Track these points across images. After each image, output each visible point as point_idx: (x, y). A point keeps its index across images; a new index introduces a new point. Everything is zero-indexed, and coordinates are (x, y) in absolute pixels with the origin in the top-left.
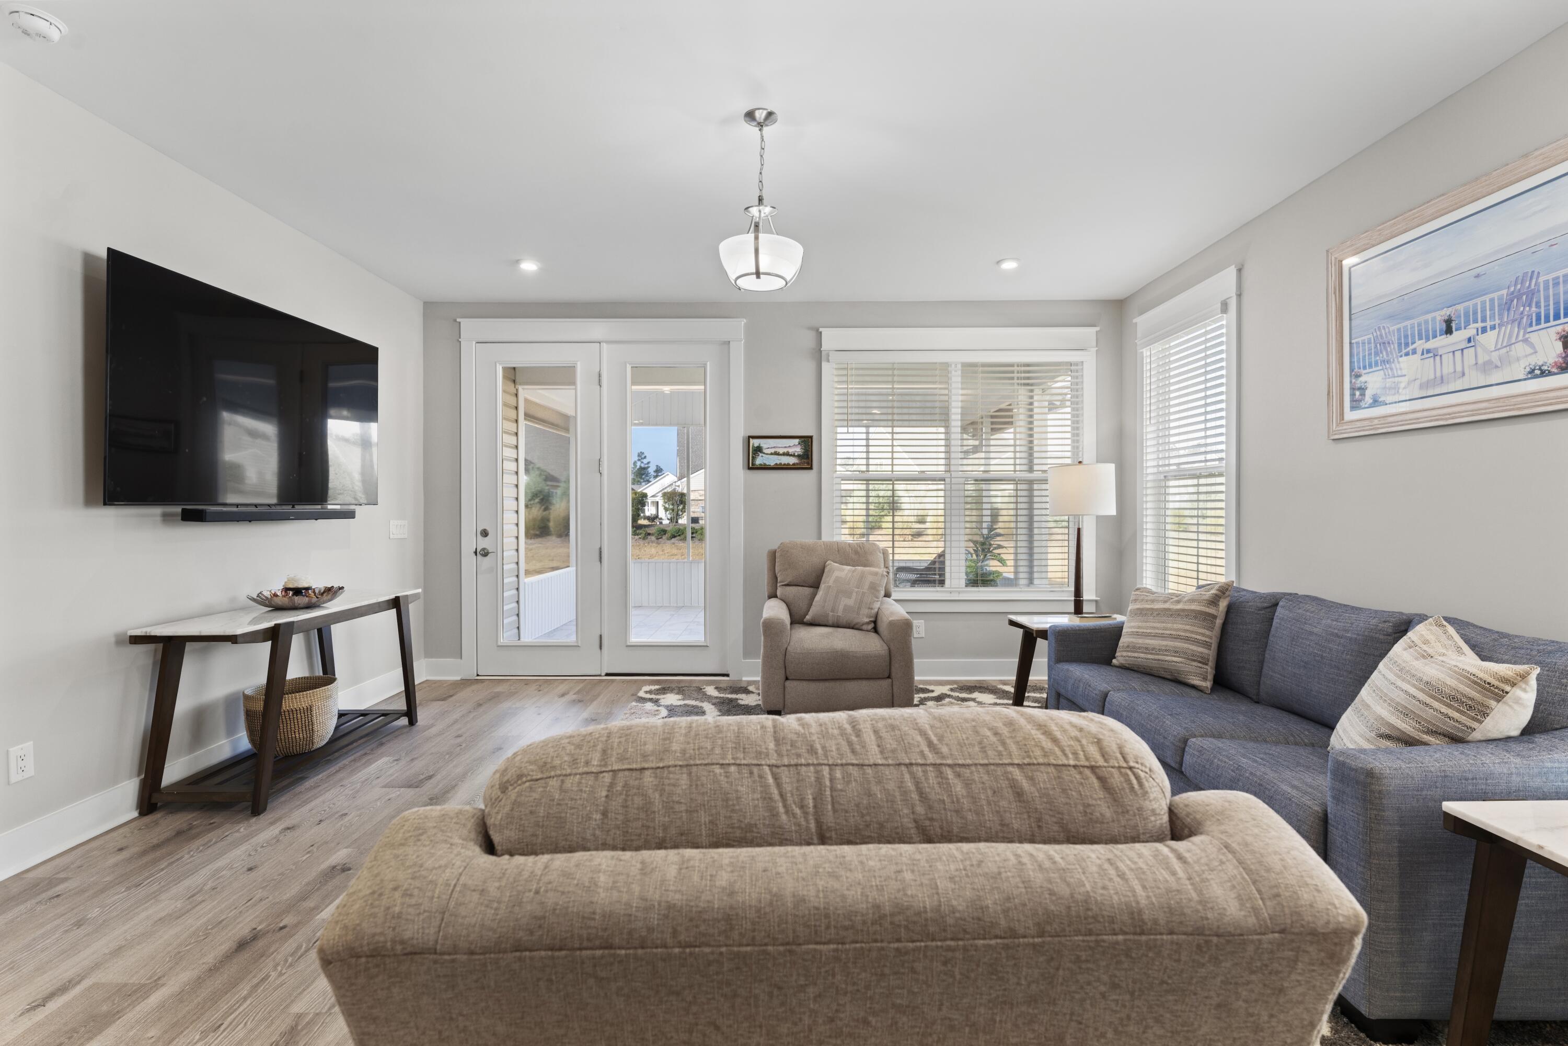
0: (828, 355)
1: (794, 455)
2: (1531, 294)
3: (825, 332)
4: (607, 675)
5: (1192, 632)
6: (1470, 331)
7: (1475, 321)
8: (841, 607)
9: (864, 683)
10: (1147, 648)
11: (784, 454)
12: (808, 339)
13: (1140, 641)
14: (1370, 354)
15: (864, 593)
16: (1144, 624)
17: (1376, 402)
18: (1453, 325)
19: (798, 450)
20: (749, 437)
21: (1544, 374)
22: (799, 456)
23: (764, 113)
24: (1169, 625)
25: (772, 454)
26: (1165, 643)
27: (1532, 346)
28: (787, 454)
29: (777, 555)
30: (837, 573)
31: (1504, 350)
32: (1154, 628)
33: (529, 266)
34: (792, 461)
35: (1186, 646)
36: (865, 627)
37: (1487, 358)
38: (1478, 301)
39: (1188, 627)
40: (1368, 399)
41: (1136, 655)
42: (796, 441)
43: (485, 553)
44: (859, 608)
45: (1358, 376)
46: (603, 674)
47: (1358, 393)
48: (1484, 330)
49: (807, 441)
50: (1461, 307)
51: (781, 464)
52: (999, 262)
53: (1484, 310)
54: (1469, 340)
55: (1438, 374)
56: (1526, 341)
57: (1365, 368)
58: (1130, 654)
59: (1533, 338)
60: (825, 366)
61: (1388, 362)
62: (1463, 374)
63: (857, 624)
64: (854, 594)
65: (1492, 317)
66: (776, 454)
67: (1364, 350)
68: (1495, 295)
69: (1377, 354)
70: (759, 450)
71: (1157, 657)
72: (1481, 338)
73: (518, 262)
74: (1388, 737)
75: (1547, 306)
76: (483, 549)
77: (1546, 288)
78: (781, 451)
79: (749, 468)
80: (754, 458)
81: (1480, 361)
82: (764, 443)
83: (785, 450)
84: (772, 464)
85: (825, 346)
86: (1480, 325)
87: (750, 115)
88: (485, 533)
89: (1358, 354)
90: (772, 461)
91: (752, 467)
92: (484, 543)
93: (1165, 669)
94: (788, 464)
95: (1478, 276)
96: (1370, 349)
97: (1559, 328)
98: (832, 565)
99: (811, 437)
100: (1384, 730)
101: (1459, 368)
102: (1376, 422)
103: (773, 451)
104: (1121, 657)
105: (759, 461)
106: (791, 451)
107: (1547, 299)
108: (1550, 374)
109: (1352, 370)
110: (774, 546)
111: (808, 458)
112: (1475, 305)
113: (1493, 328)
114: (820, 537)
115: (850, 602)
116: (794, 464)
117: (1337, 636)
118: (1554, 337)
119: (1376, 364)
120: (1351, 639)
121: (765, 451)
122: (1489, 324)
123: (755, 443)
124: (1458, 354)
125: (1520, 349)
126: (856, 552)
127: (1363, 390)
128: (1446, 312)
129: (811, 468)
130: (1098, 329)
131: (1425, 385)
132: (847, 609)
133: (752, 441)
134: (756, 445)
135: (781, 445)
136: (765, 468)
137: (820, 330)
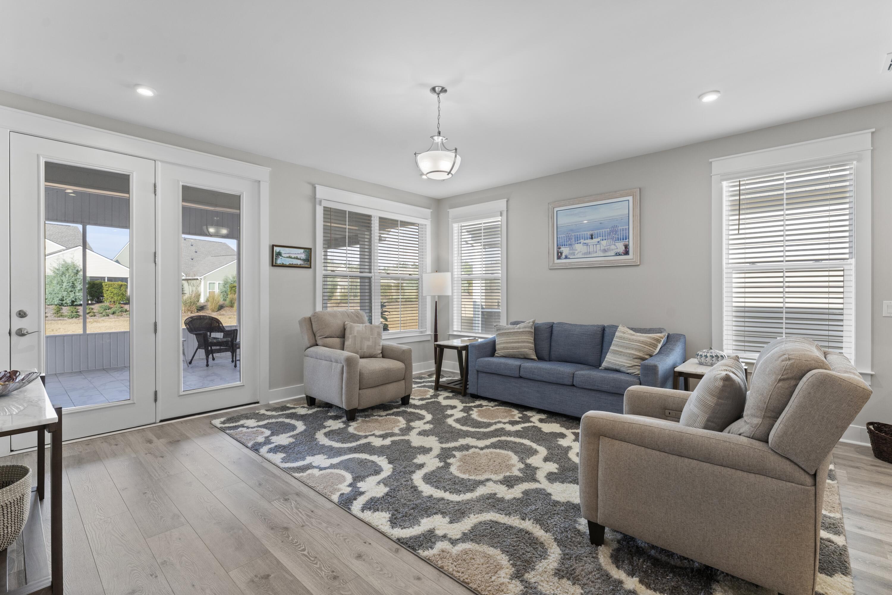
0: (321, 201)
1: (300, 259)
2: (616, 231)
3: (318, 188)
4: (162, 421)
5: (529, 339)
6: (599, 239)
7: (600, 237)
8: (365, 347)
9: (395, 384)
10: (513, 348)
11: (294, 258)
12: (308, 190)
13: (509, 345)
14: (564, 241)
16: (508, 338)
17: (566, 258)
18: (593, 237)
19: (303, 256)
20: (273, 246)
21: (619, 255)
22: (303, 260)
23: (440, 89)
24: (520, 338)
25: (287, 257)
26: (520, 344)
27: (616, 246)
28: (297, 258)
29: (311, 320)
31: (608, 247)
32: (514, 339)
33: (145, 92)
34: (299, 262)
35: (528, 344)
36: (379, 356)
37: (603, 248)
38: (601, 231)
39: (527, 337)
40: (563, 256)
41: (508, 351)
42: (302, 251)
43: (21, 333)
45: (560, 248)
46: (158, 421)
47: (559, 254)
48: (603, 240)
49: (308, 251)
50: (596, 232)
51: (293, 264)
53: (602, 234)
54: (598, 242)
55: (588, 251)
56: (615, 245)
57: (562, 246)
58: (505, 351)
59: (617, 244)
60: (319, 207)
61: (571, 245)
62: (596, 252)
63: (375, 355)
64: (371, 339)
65: (605, 236)
67: (562, 240)
68: (606, 230)
69: (567, 242)
70: (279, 254)
71: (518, 350)
72: (602, 242)
74: (636, 358)
75: (621, 236)
77: (620, 231)
78: (293, 257)
79: (273, 265)
80: (276, 259)
81: (602, 249)
82: (283, 250)
83: (296, 256)
84: (287, 264)
85: (318, 196)
86: (601, 238)
88: (22, 314)
89: (560, 241)
90: (287, 262)
91: (273, 264)
93: (521, 355)
94: (297, 264)
95: (601, 223)
96: (564, 240)
97: (624, 243)
98: (348, 324)
99: (311, 249)
100: (634, 357)
101: (595, 250)
102: (567, 264)
103: (288, 255)
104: (499, 352)
105: (279, 261)
106: (299, 256)
107: (620, 234)
108: (621, 255)
109: (557, 246)
111: (308, 261)
112: (600, 232)
113: (605, 239)
116: (300, 265)
117: (584, 334)
118: (622, 245)
119: (567, 245)
120: (589, 334)
121: (283, 255)
122: (604, 238)
123: (277, 249)
124: (595, 246)
125: (613, 247)
127: (561, 253)
128: (591, 232)
129: (310, 268)
130: (431, 210)
131: (585, 254)
132: (368, 346)
133: (275, 248)
134: (278, 251)
135: (293, 252)
136: (282, 266)
137: (315, 185)
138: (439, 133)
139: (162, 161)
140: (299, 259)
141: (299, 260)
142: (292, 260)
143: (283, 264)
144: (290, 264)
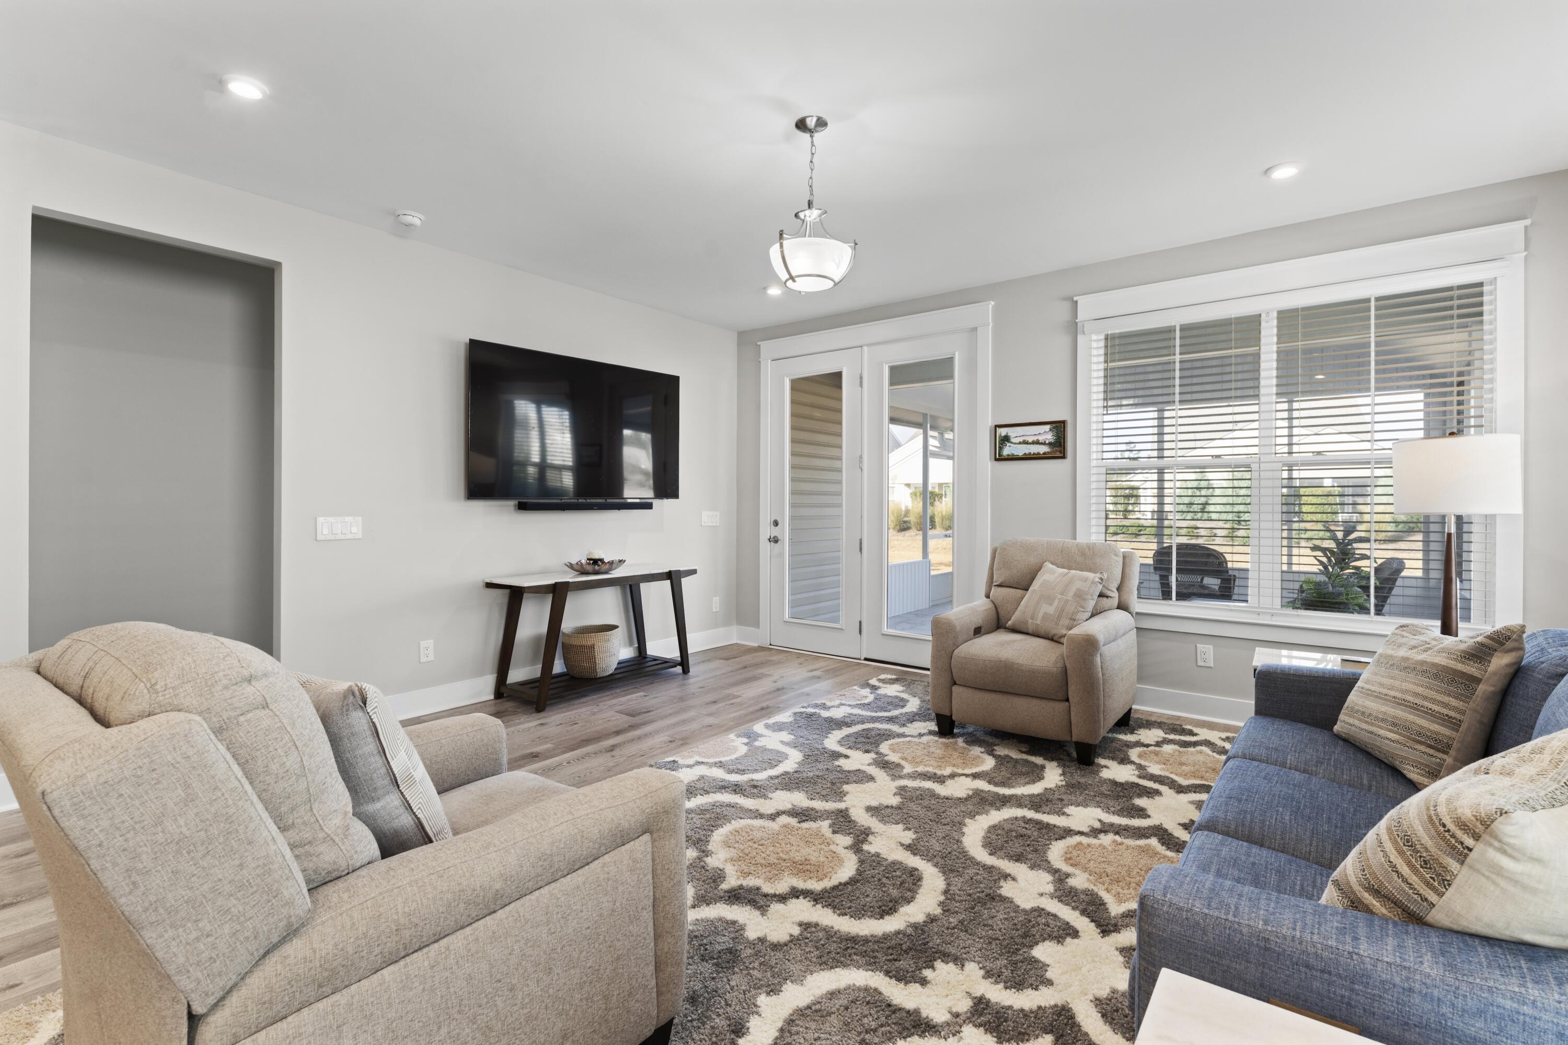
0: (1083, 326)
1: (1044, 444)
3: (1081, 300)
4: (866, 659)
8: (1040, 615)
9: (1035, 702)
10: (1363, 714)
11: (1034, 443)
12: (1062, 312)
13: (1361, 701)
15: (1067, 601)
16: (1373, 678)
19: (1049, 437)
20: (996, 426)
22: (1050, 444)
23: (815, 119)
24: (1397, 684)
25: (1020, 443)
26: (1384, 709)
28: (1037, 443)
29: (999, 552)
30: (1051, 575)
32: (1381, 684)
33: (774, 291)
34: (1043, 449)
41: (1351, 721)
42: (1048, 427)
43: (776, 541)
44: (1059, 617)
46: (862, 658)
49: (1059, 427)
51: (1030, 454)
52: (1267, 171)
58: (1349, 718)
60: (1080, 338)
63: (1055, 635)
64: (1057, 601)
66: (1025, 443)
70: (1006, 439)
71: (1370, 728)
76: (774, 537)
78: (1030, 439)
79: (996, 460)
80: (1001, 449)
82: (1011, 432)
83: (1035, 438)
84: (1021, 454)
85: (1080, 317)
87: (801, 125)
88: (776, 524)
90: (1021, 450)
91: (999, 458)
92: (775, 532)
93: (1378, 748)
94: (1039, 454)
98: (1048, 565)
99: (1063, 423)
103: (1021, 439)
104: (1342, 722)
105: (1006, 451)
106: (1041, 438)
110: (999, 542)
111: (1060, 445)
114: (1069, 536)
115: (1051, 610)
116: (1044, 453)
121: (1013, 440)
123: (1003, 432)
126: (1083, 554)
129: (1064, 457)
130: (1528, 222)
132: (1046, 616)
133: (999, 431)
134: (1003, 434)
135: (1030, 433)
136: (1012, 458)
137: (1075, 299)
139: (867, 345)
140: (1042, 444)
141: (1042, 446)
142: (1029, 446)
143: (1013, 455)
144: (1025, 454)
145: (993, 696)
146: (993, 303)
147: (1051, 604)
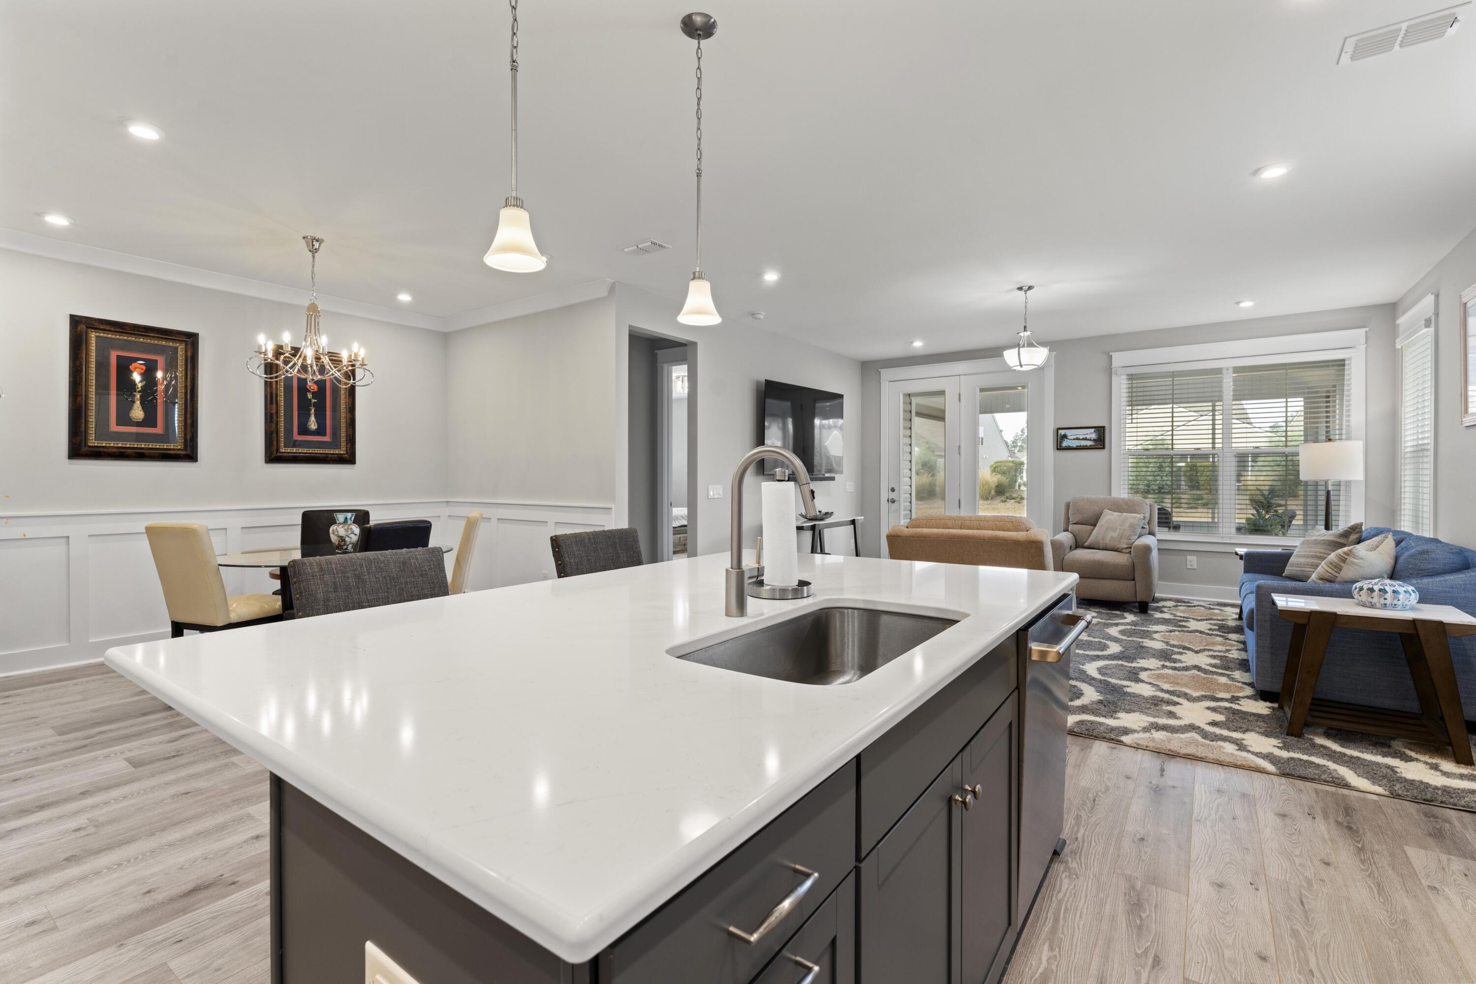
0: (1116, 371)
1: (1090, 440)
3: (1114, 355)
8: (1108, 538)
9: (1115, 582)
11: (1083, 439)
12: (1102, 361)
15: (1124, 530)
16: (1306, 550)
19: (1094, 436)
20: (1058, 429)
22: (1094, 440)
23: (1027, 287)
25: (1074, 439)
28: (1086, 439)
29: (1071, 504)
30: (1109, 517)
33: (918, 343)
34: (1089, 443)
36: (1124, 551)
42: (1093, 430)
43: (893, 501)
44: (1121, 539)
49: (1101, 431)
51: (1081, 446)
52: (1238, 303)
60: (1114, 379)
64: (1118, 530)
66: (1078, 439)
70: (1065, 437)
73: (912, 342)
76: (892, 499)
78: (1081, 437)
79: (1058, 449)
80: (1061, 443)
82: (1068, 432)
83: (1084, 437)
84: (1074, 446)
85: (1114, 365)
87: (1021, 288)
88: (893, 490)
90: (1075, 444)
91: (1059, 448)
92: (892, 495)
94: (1086, 446)
98: (1106, 511)
99: (1104, 427)
103: (1075, 437)
105: (1065, 444)
106: (1088, 437)
110: (1069, 499)
111: (1101, 441)
114: (1110, 494)
115: (1115, 535)
116: (1090, 446)
121: (1069, 437)
123: (1062, 432)
126: (1127, 504)
129: (1104, 448)
130: (1367, 329)
132: (1112, 538)
133: (1060, 431)
134: (1063, 434)
135: (1081, 433)
136: (1069, 448)
137: (1111, 354)
138: (1025, 327)
139: (964, 375)
140: (1088, 440)
141: (1089, 441)
142: (1080, 441)
143: (1069, 446)
144: (1077, 446)
145: (1090, 580)
146: (1055, 353)
147: (1115, 532)
